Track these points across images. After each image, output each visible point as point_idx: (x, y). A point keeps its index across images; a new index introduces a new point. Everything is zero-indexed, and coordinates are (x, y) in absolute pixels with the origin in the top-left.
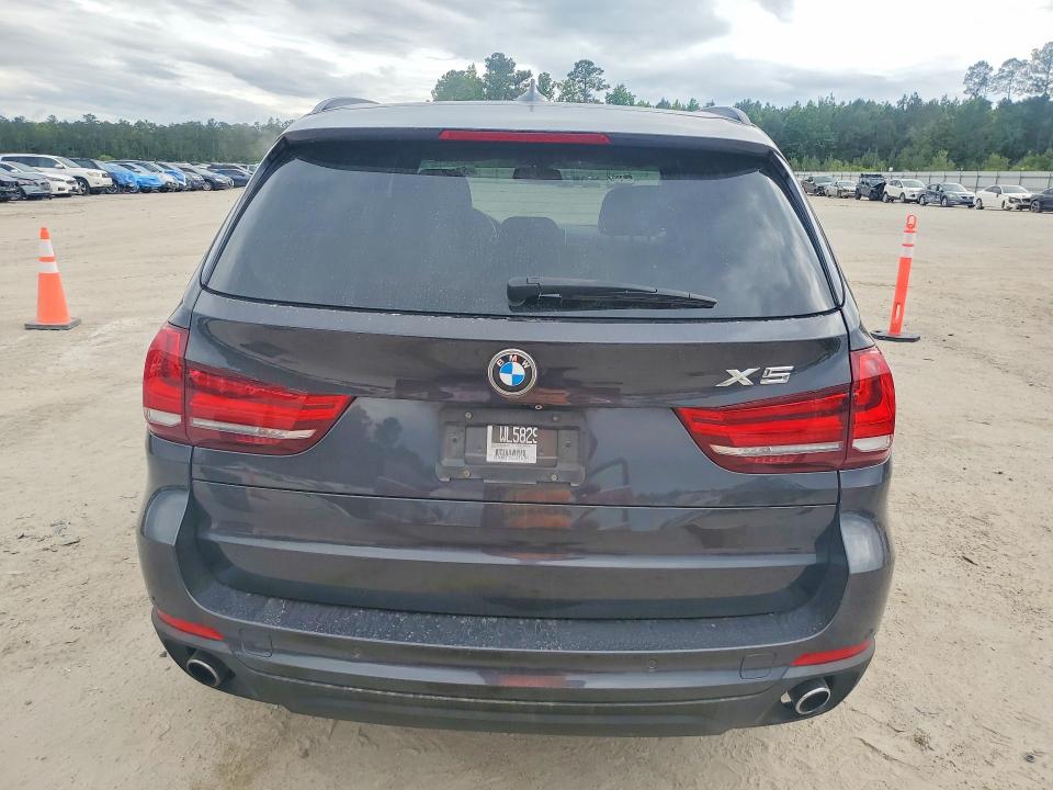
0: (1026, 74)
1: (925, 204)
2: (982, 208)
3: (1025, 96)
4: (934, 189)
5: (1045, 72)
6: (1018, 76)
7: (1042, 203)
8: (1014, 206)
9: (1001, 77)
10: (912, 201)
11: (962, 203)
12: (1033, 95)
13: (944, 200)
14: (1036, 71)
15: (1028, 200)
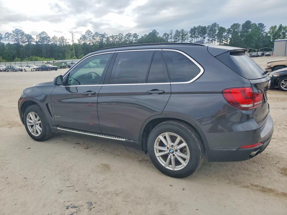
0: (12, 37)
1: (8, 71)
2: (26, 71)
3: (14, 42)
4: (9, 67)
5: (17, 36)
6: (10, 37)
7: (42, 69)
8: (34, 70)
9: (6, 37)
10: (3, 71)
11: (19, 70)
12: (16, 42)
13: (14, 70)
14: (15, 36)
15: (38, 68)
